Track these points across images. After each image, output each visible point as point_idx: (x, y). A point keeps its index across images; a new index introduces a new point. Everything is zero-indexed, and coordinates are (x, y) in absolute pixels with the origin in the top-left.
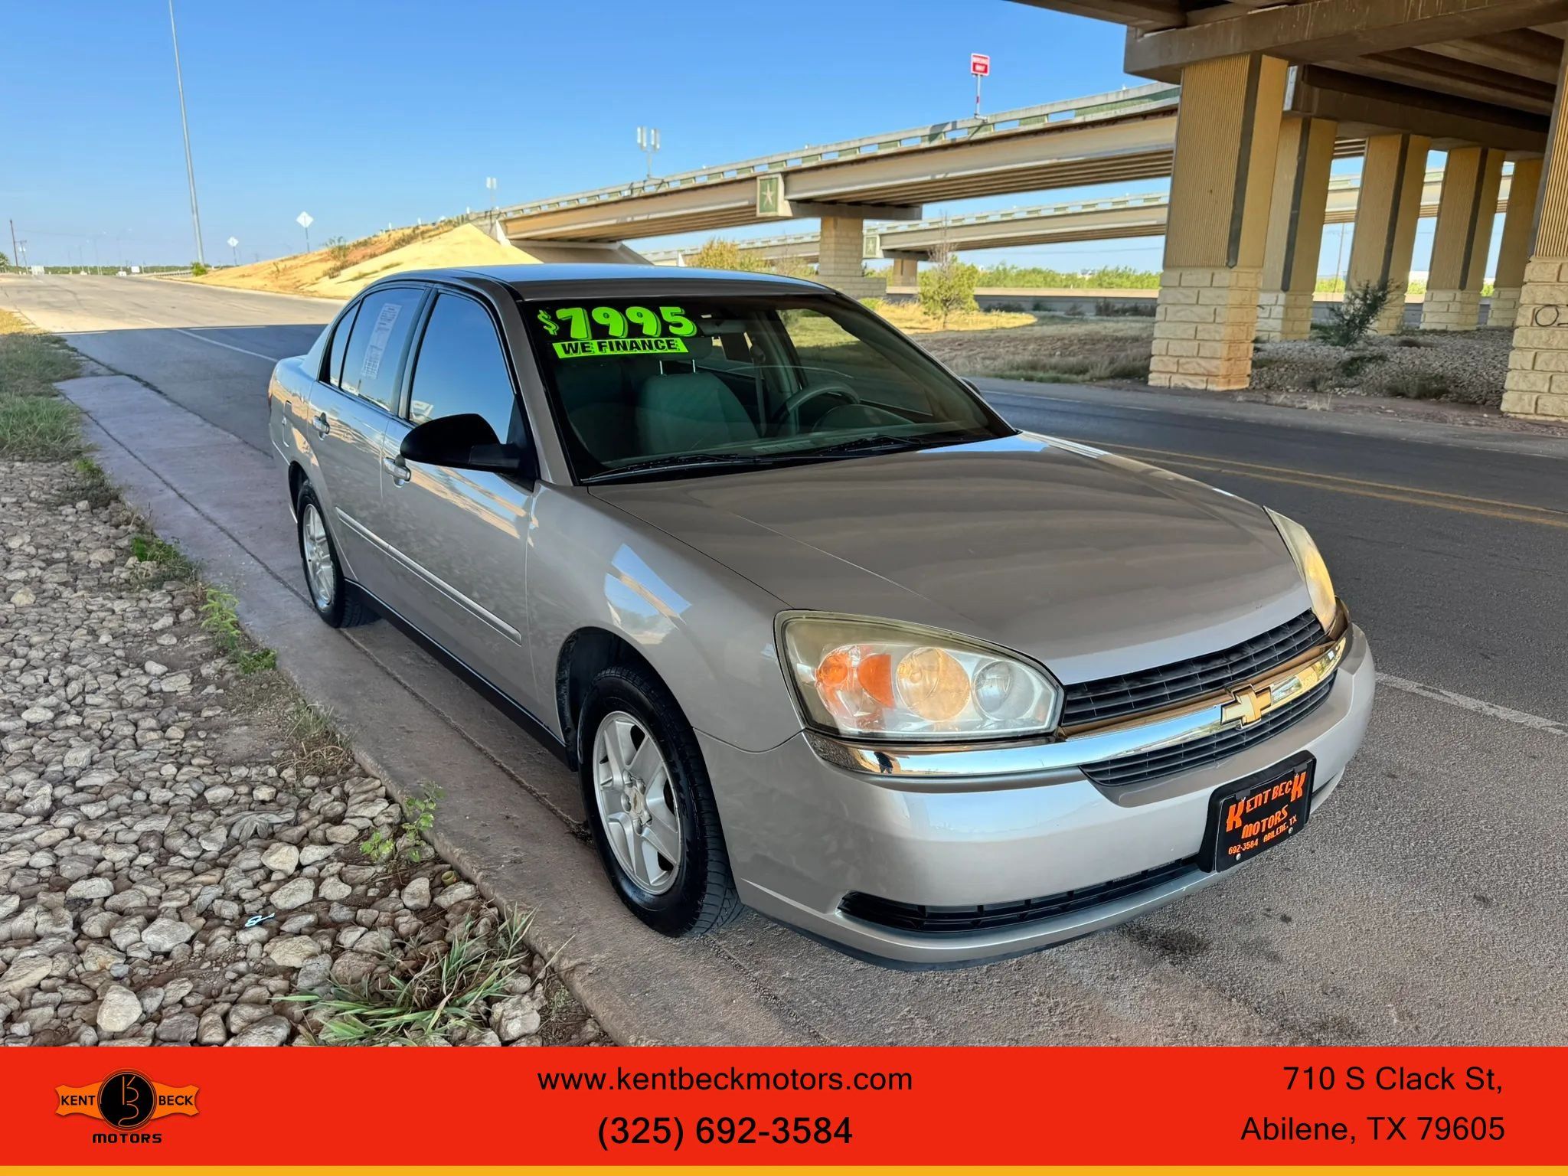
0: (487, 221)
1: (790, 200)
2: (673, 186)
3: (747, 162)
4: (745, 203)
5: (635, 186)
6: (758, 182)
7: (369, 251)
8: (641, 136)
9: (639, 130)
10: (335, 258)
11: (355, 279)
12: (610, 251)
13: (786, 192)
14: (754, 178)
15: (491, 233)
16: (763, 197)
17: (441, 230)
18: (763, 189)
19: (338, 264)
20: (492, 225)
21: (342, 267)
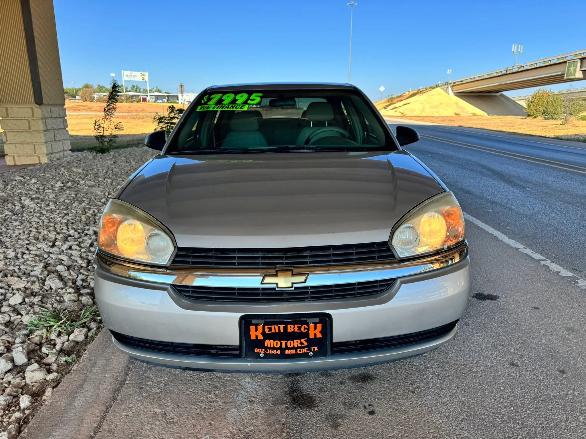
0: (446, 86)
1: (582, 71)
2: (526, 68)
3: (563, 55)
4: (560, 73)
5: (509, 69)
6: (567, 63)
7: (400, 99)
8: (514, 48)
9: (513, 45)
10: (388, 102)
11: (393, 109)
12: (495, 96)
13: (581, 67)
14: (566, 62)
15: (446, 91)
16: (569, 70)
17: (427, 90)
18: (569, 66)
19: (389, 103)
20: (447, 87)
21: (390, 105)
